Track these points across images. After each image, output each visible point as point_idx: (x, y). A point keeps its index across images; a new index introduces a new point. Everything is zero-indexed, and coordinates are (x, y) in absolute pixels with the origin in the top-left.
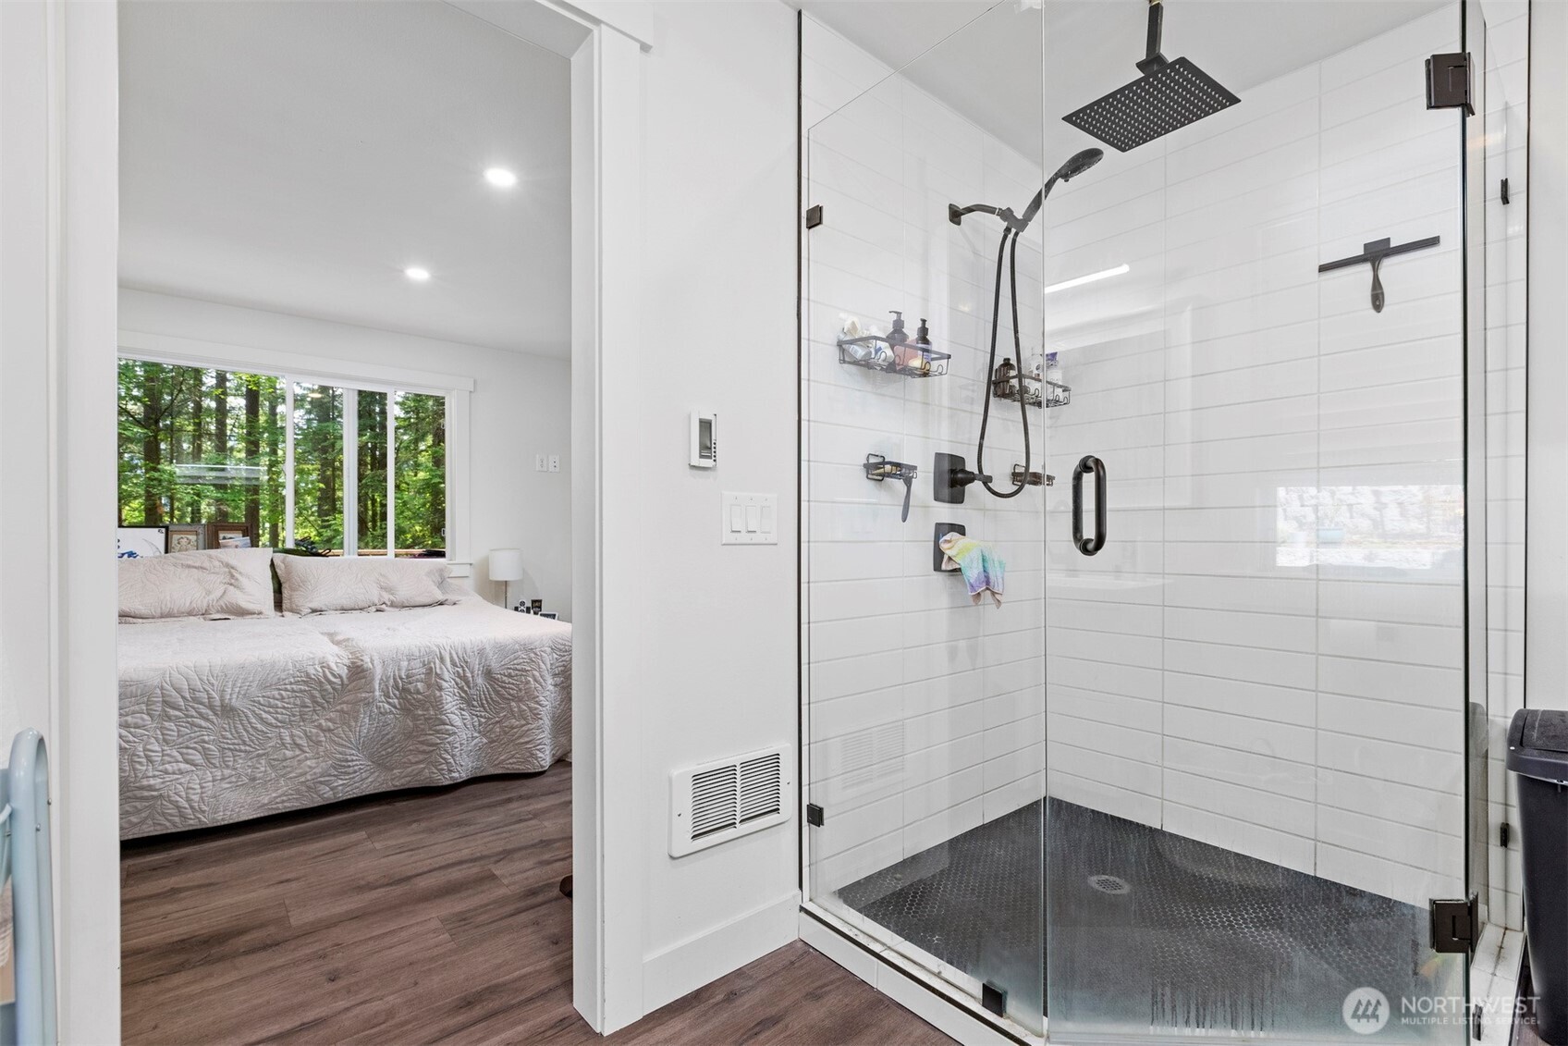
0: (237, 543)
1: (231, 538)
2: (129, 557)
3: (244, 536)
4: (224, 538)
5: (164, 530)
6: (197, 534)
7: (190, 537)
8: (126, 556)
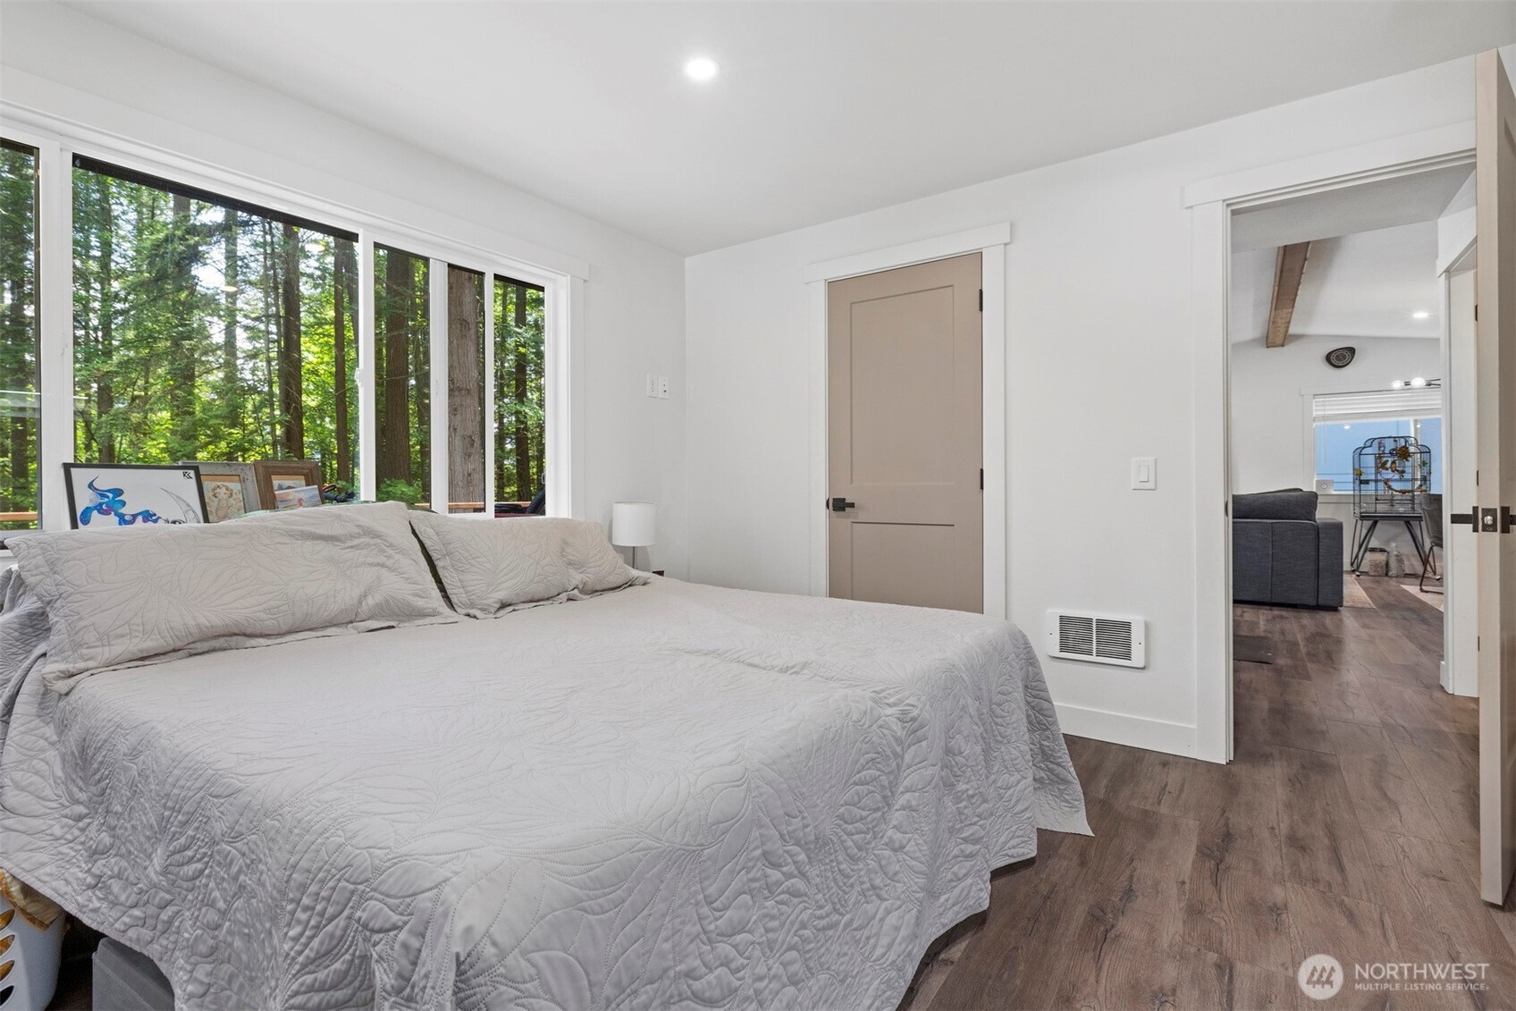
0: (301, 495)
1: (289, 488)
2: (145, 520)
3: (308, 485)
4: (281, 488)
5: (192, 473)
6: (242, 481)
7: (230, 485)
8: (140, 518)
